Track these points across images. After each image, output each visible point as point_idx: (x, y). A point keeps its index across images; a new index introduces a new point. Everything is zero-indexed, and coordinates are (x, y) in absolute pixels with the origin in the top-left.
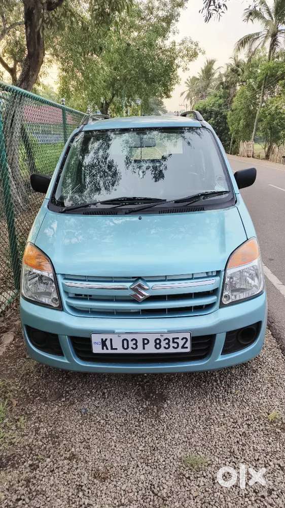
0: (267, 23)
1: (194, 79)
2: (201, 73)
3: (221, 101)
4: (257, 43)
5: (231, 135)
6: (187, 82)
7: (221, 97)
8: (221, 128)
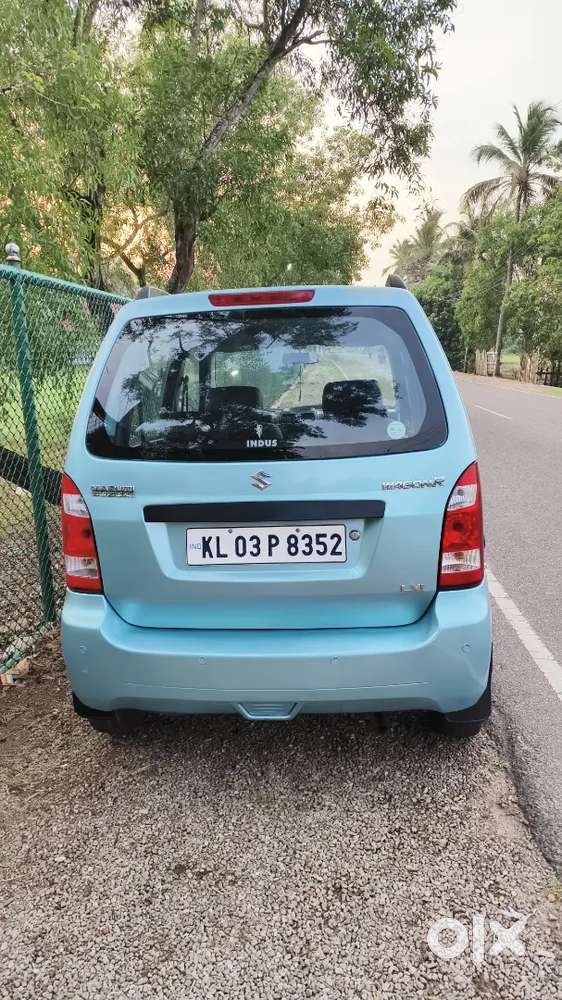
0: (510, 164)
1: (406, 247)
2: (416, 237)
3: (448, 285)
4: (495, 195)
5: (464, 339)
6: (395, 250)
7: (447, 278)
8: (449, 330)
